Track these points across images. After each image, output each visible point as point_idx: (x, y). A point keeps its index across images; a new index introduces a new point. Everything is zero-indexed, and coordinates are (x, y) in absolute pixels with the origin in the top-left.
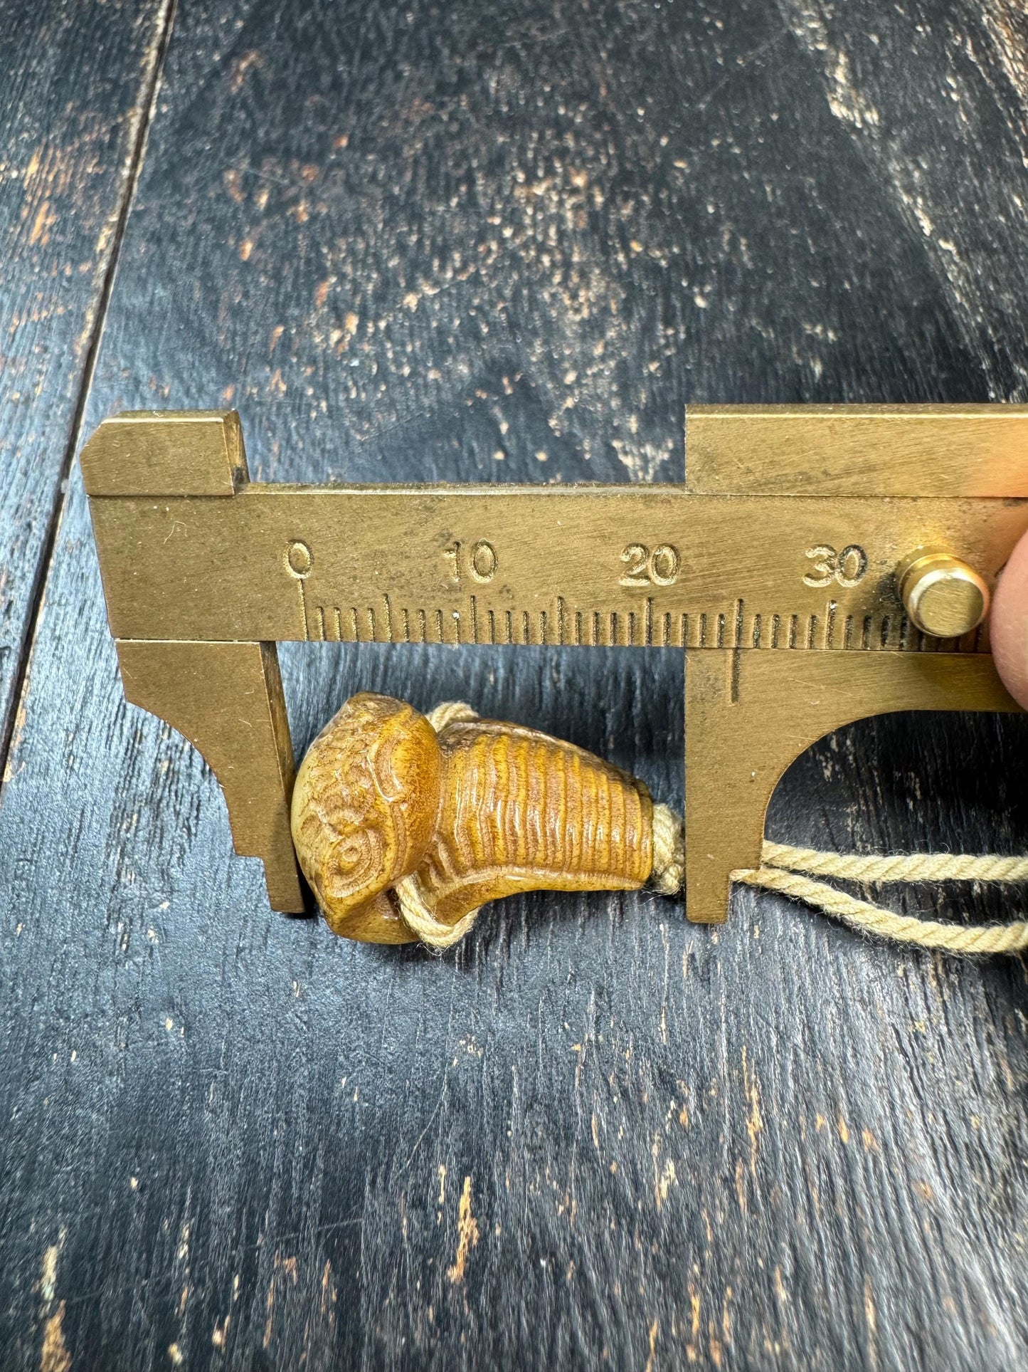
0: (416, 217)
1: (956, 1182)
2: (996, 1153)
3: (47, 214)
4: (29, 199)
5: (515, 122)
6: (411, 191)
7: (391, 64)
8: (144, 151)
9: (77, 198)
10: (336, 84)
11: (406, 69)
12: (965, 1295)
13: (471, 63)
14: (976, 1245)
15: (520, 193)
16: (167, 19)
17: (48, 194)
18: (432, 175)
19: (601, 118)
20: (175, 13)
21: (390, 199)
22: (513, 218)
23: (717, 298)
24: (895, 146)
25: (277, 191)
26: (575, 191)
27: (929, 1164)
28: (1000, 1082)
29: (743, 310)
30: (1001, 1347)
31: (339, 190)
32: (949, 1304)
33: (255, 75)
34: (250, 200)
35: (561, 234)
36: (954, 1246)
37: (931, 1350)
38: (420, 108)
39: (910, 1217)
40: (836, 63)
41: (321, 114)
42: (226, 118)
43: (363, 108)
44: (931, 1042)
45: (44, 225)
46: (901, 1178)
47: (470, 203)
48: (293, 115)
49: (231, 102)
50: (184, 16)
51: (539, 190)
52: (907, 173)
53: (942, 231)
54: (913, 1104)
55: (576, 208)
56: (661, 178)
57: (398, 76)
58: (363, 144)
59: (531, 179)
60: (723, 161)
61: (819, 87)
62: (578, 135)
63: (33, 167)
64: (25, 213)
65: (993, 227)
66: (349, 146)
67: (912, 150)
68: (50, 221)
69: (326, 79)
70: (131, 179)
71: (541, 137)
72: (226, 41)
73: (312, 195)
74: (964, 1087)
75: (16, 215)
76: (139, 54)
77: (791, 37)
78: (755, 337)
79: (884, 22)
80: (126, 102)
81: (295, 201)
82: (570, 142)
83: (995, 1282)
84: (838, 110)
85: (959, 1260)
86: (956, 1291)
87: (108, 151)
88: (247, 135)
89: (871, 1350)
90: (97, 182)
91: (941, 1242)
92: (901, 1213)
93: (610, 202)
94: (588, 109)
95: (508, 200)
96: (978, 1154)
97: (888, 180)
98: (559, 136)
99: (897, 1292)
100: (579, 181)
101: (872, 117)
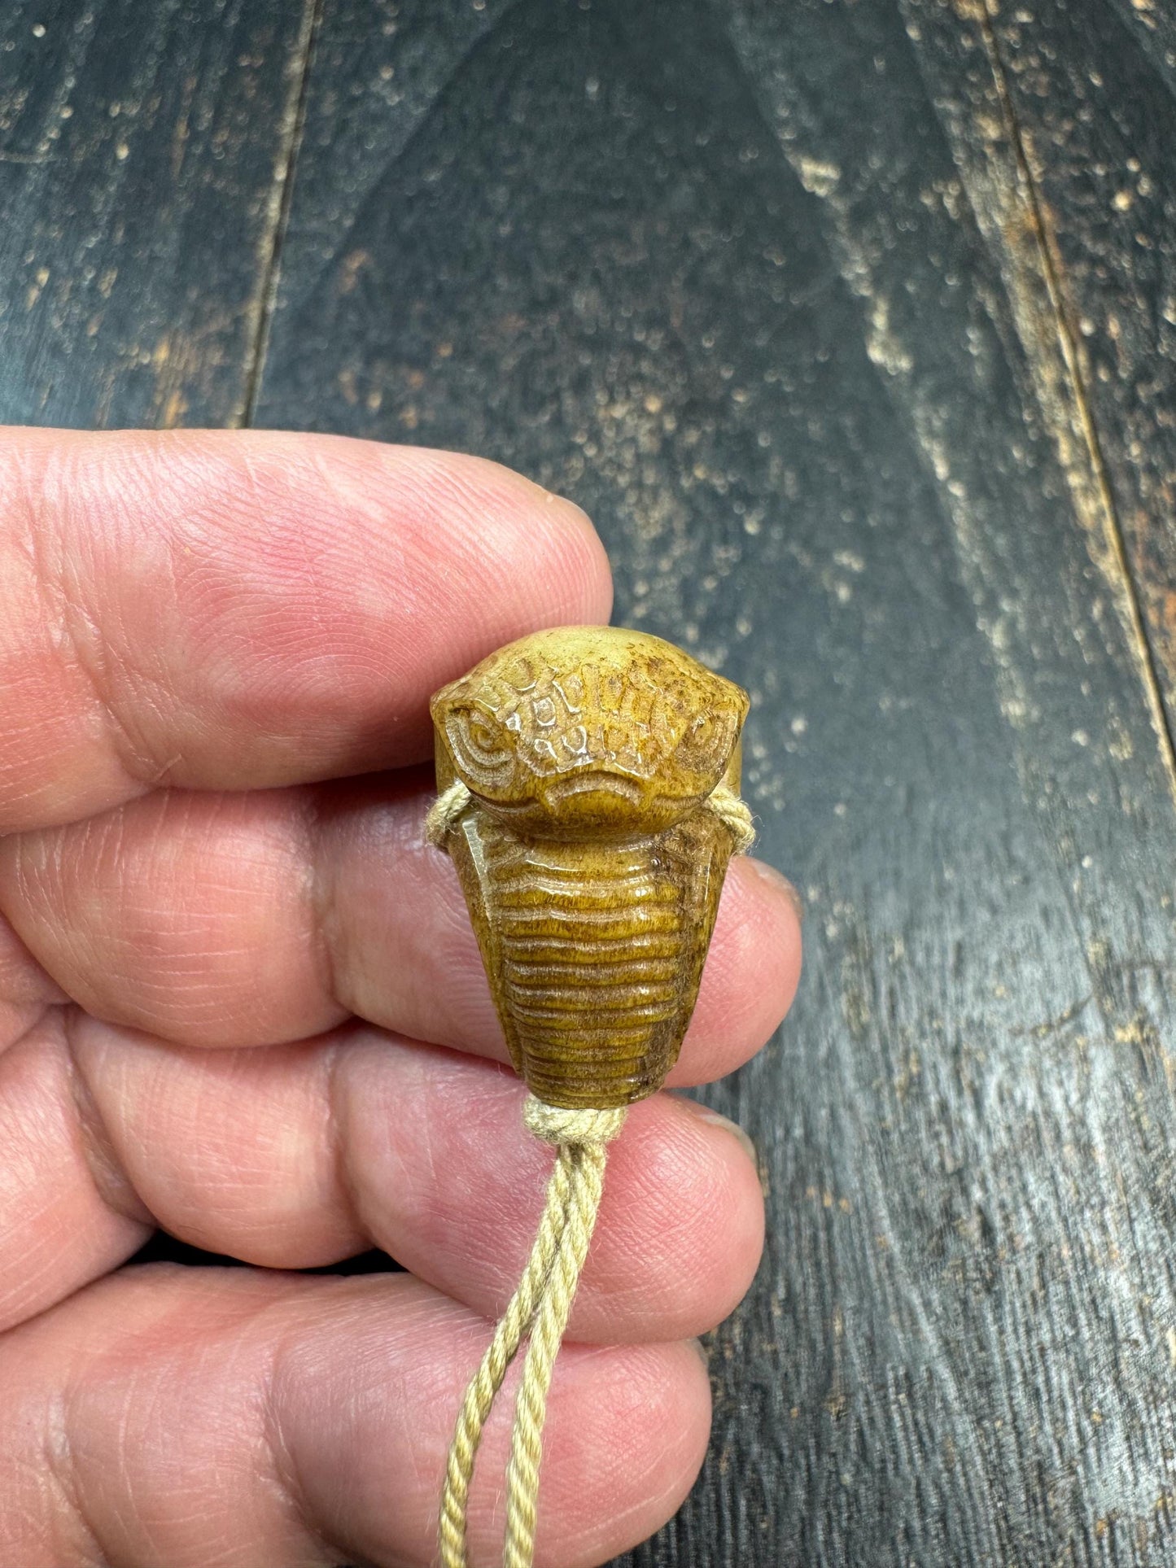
0: (511, 430)
1: (904, 1236)
2: (935, 1215)
3: (181, 399)
4: (161, 386)
5: (598, 343)
6: (506, 405)
7: (487, 276)
8: (266, 344)
9: (205, 388)
10: (439, 291)
11: (502, 282)
12: (905, 1314)
13: (560, 281)
14: (915, 1279)
15: (601, 414)
16: (282, 208)
17: (178, 382)
18: (526, 391)
19: (674, 345)
20: (289, 206)
21: (488, 412)
22: (595, 436)
23: (765, 524)
24: (921, 393)
25: (388, 395)
26: (649, 415)
27: (886, 1223)
28: (942, 1165)
29: (786, 538)
30: (926, 1347)
31: (440, 398)
32: (893, 1319)
33: (364, 276)
34: (363, 402)
35: (639, 457)
36: (899, 1278)
37: (878, 1351)
38: (514, 323)
39: (871, 1261)
40: (874, 308)
41: (426, 320)
42: (339, 318)
43: (464, 318)
44: (895, 1137)
45: (177, 415)
46: (866, 1232)
47: (558, 421)
48: (400, 319)
49: (345, 302)
50: (296, 209)
51: (619, 411)
52: (928, 420)
53: (954, 475)
54: (878, 1181)
55: (651, 432)
56: (722, 408)
57: (495, 290)
58: (464, 353)
59: (612, 401)
60: (775, 396)
61: (859, 331)
62: (656, 361)
63: (162, 354)
64: (158, 400)
65: (997, 476)
66: (452, 358)
67: (935, 398)
68: (184, 409)
69: (429, 286)
70: (254, 373)
71: (622, 365)
72: (338, 238)
73: (419, 400)
74: (917, 1170)
75: (149, 402)
76: (254, 245)
77: (841, 282)
78: (793, 562)
79: (920, 271)
80: (245, 293)
81: (401, 407)
82: (645, 367)
83: (927, 1304)
84: (876, 354)
85: (904, 1291)
86: (899, 1310)
87: (231, 341)
88: (360, 335)
89: (836, 1350)
90: (223, 373)
91: (891, 1276)
92: (864, 1255)
93: (679, 429)
94: (663, 339)
95: (593, 420)
96: (921, 1217)
97: (911, 424)
98: (636, 362)
99: (857, 1311)
100: (653, 405)
101: (905, 364)
